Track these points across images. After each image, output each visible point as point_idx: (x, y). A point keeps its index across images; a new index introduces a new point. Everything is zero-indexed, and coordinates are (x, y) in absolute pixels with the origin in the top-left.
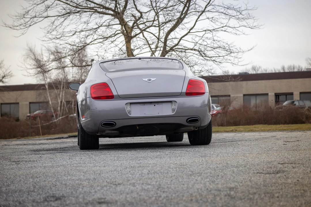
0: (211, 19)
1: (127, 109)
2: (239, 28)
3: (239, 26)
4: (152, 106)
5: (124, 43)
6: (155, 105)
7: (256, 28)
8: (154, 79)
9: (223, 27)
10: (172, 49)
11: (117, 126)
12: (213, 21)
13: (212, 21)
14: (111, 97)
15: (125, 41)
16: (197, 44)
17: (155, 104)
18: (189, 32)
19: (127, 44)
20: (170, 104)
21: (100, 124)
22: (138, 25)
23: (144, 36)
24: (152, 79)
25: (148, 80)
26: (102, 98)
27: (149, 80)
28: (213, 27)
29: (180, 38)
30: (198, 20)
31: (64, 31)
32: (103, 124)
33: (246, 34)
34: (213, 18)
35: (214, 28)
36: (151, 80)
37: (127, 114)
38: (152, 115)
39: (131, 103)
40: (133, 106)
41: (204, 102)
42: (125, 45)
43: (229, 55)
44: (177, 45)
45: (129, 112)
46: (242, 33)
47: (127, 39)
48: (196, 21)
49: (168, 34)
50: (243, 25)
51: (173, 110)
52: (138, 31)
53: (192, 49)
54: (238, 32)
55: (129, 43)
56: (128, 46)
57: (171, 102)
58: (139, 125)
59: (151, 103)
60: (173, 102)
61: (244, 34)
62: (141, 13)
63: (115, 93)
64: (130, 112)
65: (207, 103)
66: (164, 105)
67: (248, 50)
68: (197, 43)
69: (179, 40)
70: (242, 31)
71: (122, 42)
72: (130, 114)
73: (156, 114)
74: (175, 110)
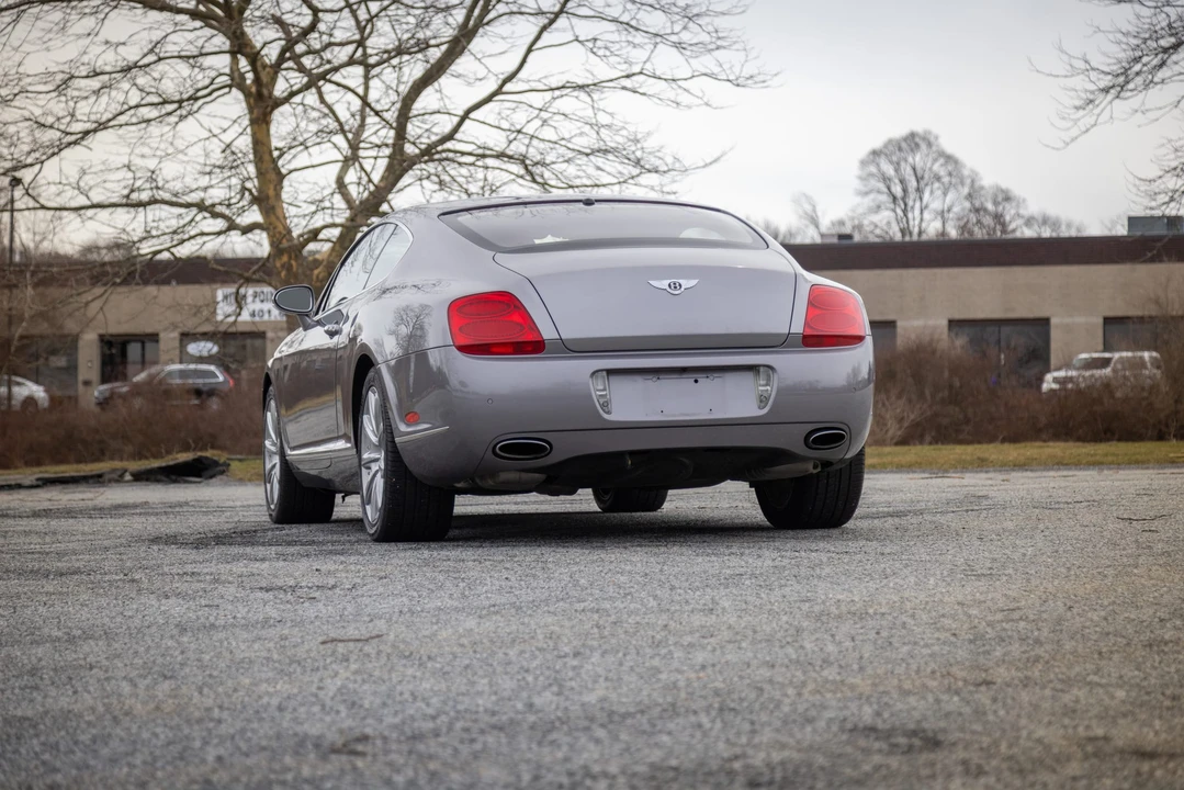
0: (590, 45)
1: (598, 393)
2: (689, 81)
3: (690, 75)
4: (685, 383)
5: (246, 122)
6: (696, 381)
7: (756, 83)
8: (693, 282)
9: (628, 76)
10: (428, 153)
11: (555, 457)
12: (601, 52)
13: (595, 50)
14: (533, 346)
15: (248, 117)
16: (520, 136)
17: (696, 376)
18: (498, 92)
19: (256, 127)
20: (748, 377)
21: (492, 446)
22: (296, 58)
23: (322, 100)
24: (686, 283)
25: (670, 285)
26: (494, 350)
27: (672, 286)
28: (592, 74)
29: (461, 113)
30: (534, 48)
31: (21, 70)
32: (500, 449)
33: (714, 106)
34: (595, 40)
35: (596, 81)
36: (680, 285)
37: (598, 412)
38: (688, 415)
39: (611, 372)
40: (616, 381)
41: (856, 371)
42: (249, 130)
43: (630, 181)
44: (450, 137)
45: (602, 406)
46: (700, 102)
47: (255, 111)
48: (529, 50)
49: (413, 95)
50: (704, 71)
51: (763, 400)
52: (298, 80)
53: (501, 155)
54: (684, 98)
55: (264, 126)
56: (259, 135)
57: (752, 368)
58: (632, 453)
59: (683, 370)
60: (762, 369)
61: (707, 104)
62: (315, 11)
63: (547, 333)
64: (606, 406)
65: (866, 377)
66: (731, 380)
67: (702, 164)
68: (519, 132)
69: (456, 120)
70: (700, 95)
71: (239, 121)
72: (609, 413)
73: (703, 415)
74: (767, 399)
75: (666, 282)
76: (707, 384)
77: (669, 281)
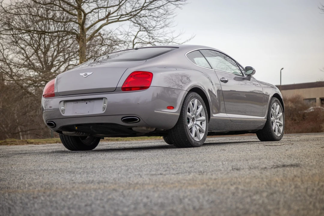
1: (61, 108)
4: (83, 104)
6: (87, 103)
8: (90, 73)
14: (53, 95)
20: (101, 101)
24: (88, 74)
32: (48, 124)
37: (60, 113)
39: (66, 102)
40: (67, 104)
45: (62, 111)
51: (104, 108)
57: (102, 99)
59: (83, 100)
60: (104, 99)
63: (56, 91)
66: (96, 103)
72: (64, 113)
73: (86, 113)
74: (105, 108)
75: (84, 74)
76: (90, 104)
77: (84, 73)
